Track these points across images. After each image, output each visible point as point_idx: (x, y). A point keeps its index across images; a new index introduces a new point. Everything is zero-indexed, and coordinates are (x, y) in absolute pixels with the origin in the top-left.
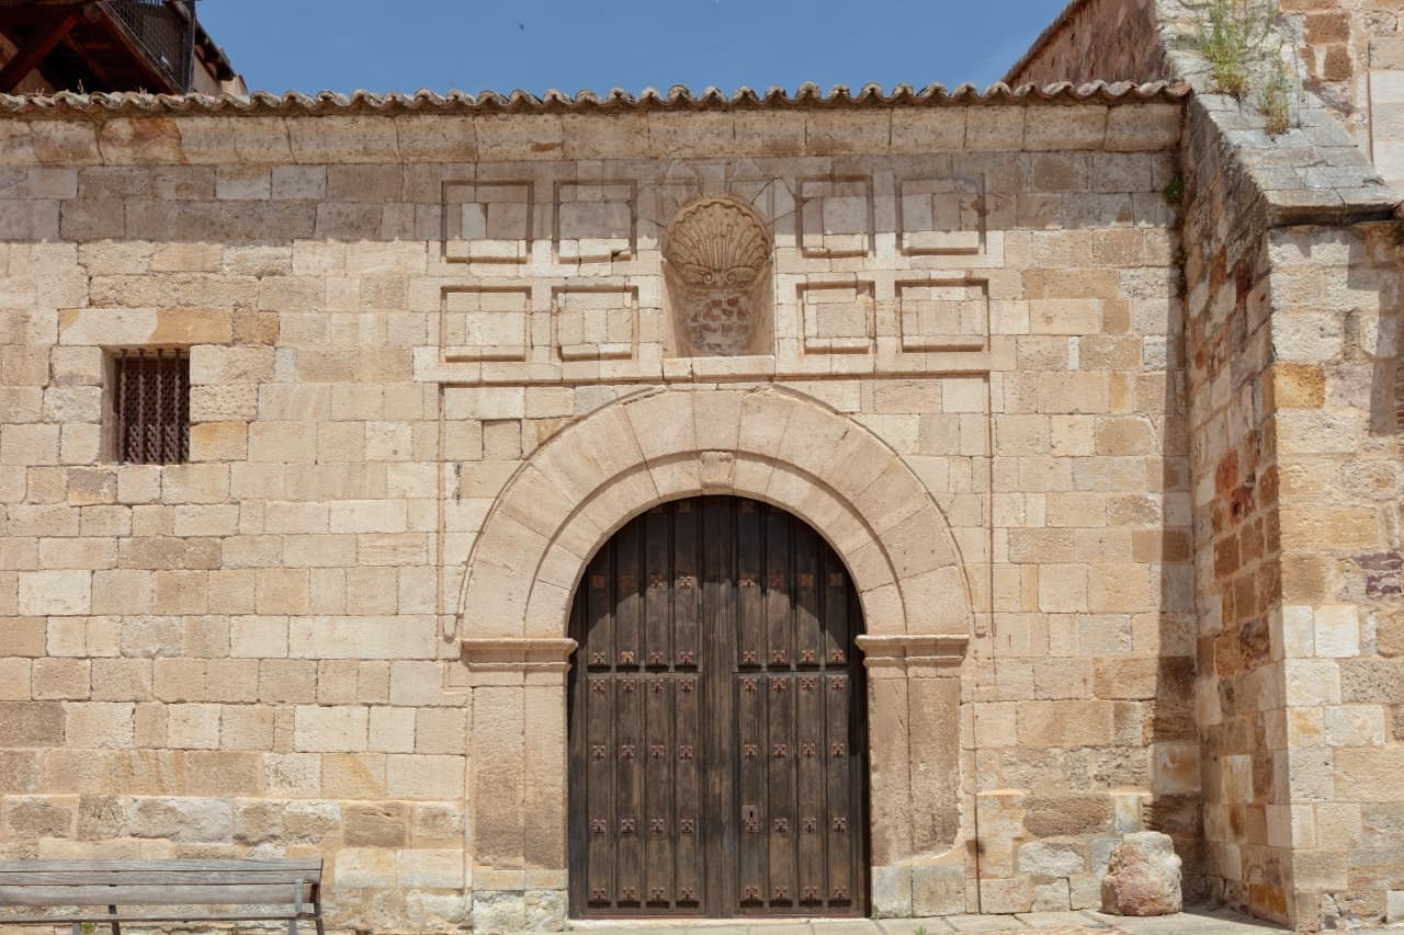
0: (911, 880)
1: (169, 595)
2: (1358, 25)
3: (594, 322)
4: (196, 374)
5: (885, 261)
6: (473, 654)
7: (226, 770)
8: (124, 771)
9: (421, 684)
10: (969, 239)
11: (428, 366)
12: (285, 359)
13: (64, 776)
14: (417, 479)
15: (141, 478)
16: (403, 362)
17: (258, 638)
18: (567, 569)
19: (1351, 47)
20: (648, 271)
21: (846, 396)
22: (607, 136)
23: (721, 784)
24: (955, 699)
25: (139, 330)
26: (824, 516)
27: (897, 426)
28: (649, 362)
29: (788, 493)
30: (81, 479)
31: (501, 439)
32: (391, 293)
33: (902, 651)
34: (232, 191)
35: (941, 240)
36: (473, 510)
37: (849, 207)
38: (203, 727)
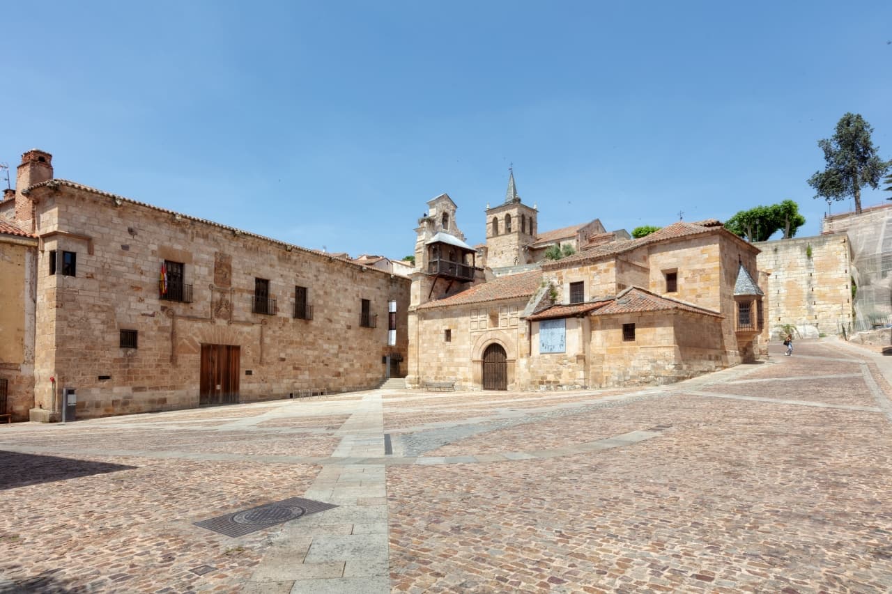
0: (510, 387)
1: (450, 355)
2: (564, 278)
3: (483, 324)
4: (452, 332)
5: (509, 315)
6: (473, 361)
7: (454, 373)
8: (447, 373)
9: (469, 365)
10: (516, 312)
11: (470, 330)
12: (458, 331)
13: (442, 374)
14: (469, 343)
15: (448, 343)
16: (467, 330)
17: (456, 360)
18: (481, 352)
19: (563, 280)
20: (488, 316)
21: (505, 331)
22: (484, 304)
23: (497, 376)
24: (514, 366)
25: (447, 328)
26: (503, 345)
27: (509, 335)
28: (488, 329)
29: (500, 343)
30: (443, 343)
31: (476, 338)
32: (466, 323)
33: (510, 361)
34: (454, 312)
35: (514, 313)
36: (473, 346)
37: (505, 310)
38: (452, 369)
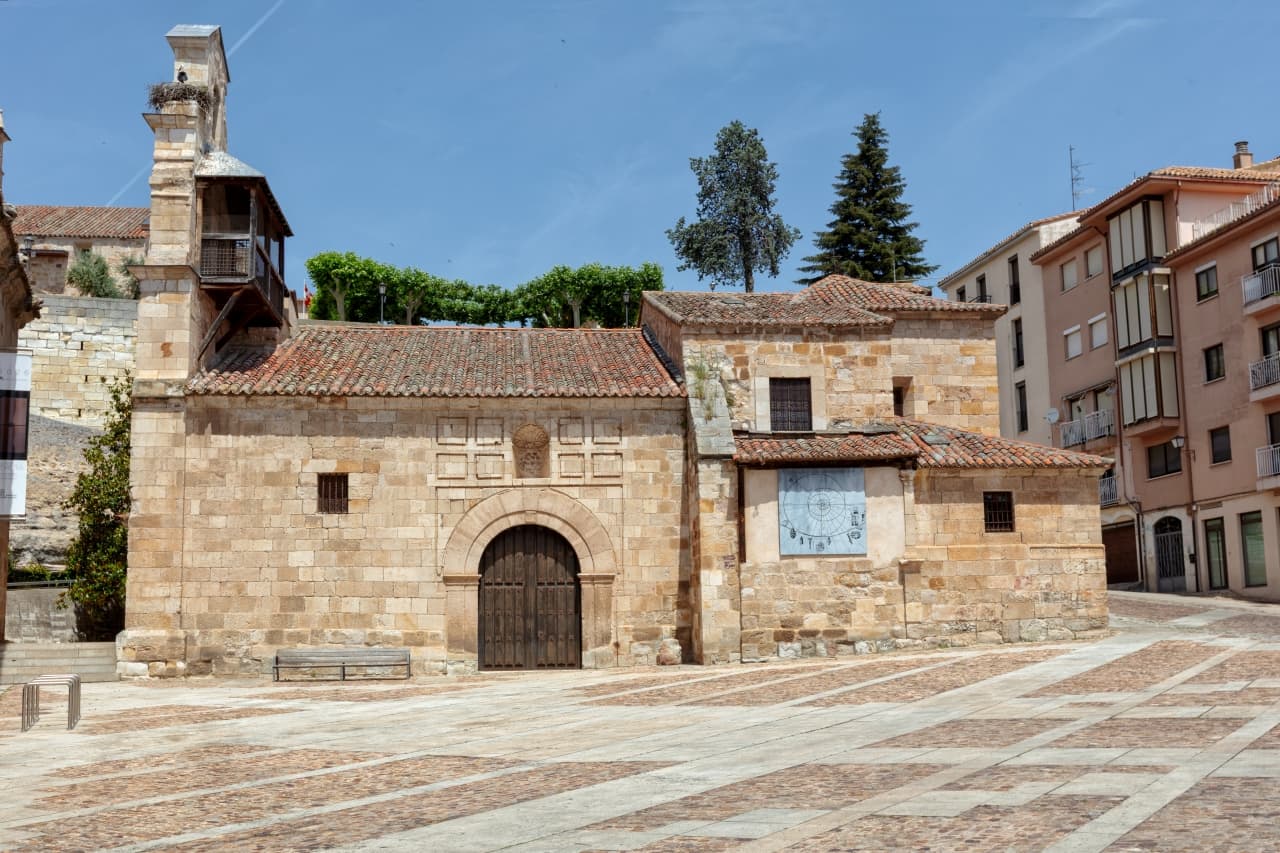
0: (595, 656)
1: (342, 560)
2: (752, 360)
3: (489, 466)
4: (351, 482)
5: (588, 446)
6: (447, 580)
7: (362, 619)
8: (326, 621)
9: (429, 590)
10: (616, 439)
11: (432, 480)
12: (382, 478)
13: (305, 623)
14: (428, 520)
15: (331, 519)
16: (421, 479)
17: (372, 575)
18: (479, 550)
19: (749, 368)
20: (507, 449)
21: (575, 492)
22: (495, 404)
23: (531, 624)
24: (610, 595)
25: (330, 467)
26: (567, 533)
27: (591, 503)
28: (509, 480)
29: (555, 525)
30: (311, 520)
31: (457, 507)
32: (419, 455)
33: (592, 579)
34: (363, 419)
35: (607, 440)
36: (445, 533)
37: (576, 428)
38: (354, 605)
